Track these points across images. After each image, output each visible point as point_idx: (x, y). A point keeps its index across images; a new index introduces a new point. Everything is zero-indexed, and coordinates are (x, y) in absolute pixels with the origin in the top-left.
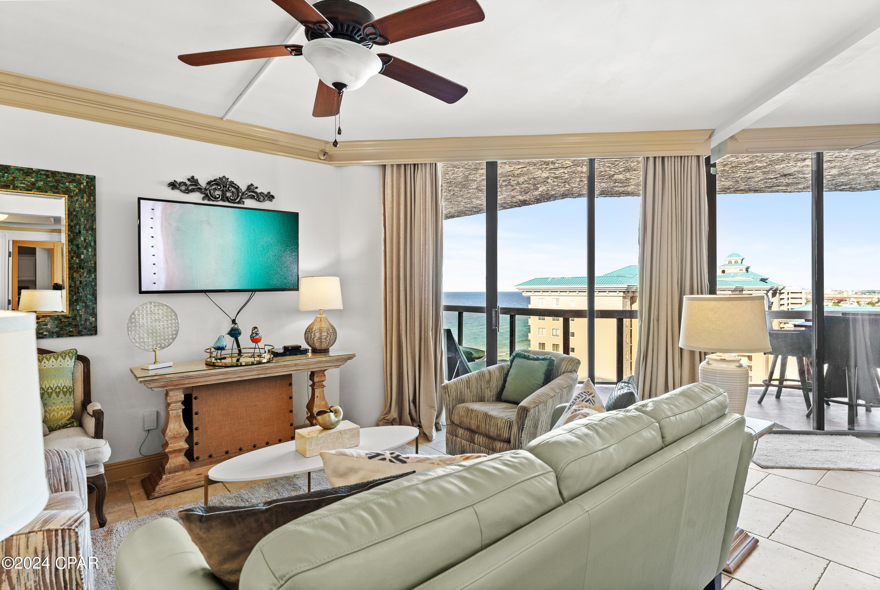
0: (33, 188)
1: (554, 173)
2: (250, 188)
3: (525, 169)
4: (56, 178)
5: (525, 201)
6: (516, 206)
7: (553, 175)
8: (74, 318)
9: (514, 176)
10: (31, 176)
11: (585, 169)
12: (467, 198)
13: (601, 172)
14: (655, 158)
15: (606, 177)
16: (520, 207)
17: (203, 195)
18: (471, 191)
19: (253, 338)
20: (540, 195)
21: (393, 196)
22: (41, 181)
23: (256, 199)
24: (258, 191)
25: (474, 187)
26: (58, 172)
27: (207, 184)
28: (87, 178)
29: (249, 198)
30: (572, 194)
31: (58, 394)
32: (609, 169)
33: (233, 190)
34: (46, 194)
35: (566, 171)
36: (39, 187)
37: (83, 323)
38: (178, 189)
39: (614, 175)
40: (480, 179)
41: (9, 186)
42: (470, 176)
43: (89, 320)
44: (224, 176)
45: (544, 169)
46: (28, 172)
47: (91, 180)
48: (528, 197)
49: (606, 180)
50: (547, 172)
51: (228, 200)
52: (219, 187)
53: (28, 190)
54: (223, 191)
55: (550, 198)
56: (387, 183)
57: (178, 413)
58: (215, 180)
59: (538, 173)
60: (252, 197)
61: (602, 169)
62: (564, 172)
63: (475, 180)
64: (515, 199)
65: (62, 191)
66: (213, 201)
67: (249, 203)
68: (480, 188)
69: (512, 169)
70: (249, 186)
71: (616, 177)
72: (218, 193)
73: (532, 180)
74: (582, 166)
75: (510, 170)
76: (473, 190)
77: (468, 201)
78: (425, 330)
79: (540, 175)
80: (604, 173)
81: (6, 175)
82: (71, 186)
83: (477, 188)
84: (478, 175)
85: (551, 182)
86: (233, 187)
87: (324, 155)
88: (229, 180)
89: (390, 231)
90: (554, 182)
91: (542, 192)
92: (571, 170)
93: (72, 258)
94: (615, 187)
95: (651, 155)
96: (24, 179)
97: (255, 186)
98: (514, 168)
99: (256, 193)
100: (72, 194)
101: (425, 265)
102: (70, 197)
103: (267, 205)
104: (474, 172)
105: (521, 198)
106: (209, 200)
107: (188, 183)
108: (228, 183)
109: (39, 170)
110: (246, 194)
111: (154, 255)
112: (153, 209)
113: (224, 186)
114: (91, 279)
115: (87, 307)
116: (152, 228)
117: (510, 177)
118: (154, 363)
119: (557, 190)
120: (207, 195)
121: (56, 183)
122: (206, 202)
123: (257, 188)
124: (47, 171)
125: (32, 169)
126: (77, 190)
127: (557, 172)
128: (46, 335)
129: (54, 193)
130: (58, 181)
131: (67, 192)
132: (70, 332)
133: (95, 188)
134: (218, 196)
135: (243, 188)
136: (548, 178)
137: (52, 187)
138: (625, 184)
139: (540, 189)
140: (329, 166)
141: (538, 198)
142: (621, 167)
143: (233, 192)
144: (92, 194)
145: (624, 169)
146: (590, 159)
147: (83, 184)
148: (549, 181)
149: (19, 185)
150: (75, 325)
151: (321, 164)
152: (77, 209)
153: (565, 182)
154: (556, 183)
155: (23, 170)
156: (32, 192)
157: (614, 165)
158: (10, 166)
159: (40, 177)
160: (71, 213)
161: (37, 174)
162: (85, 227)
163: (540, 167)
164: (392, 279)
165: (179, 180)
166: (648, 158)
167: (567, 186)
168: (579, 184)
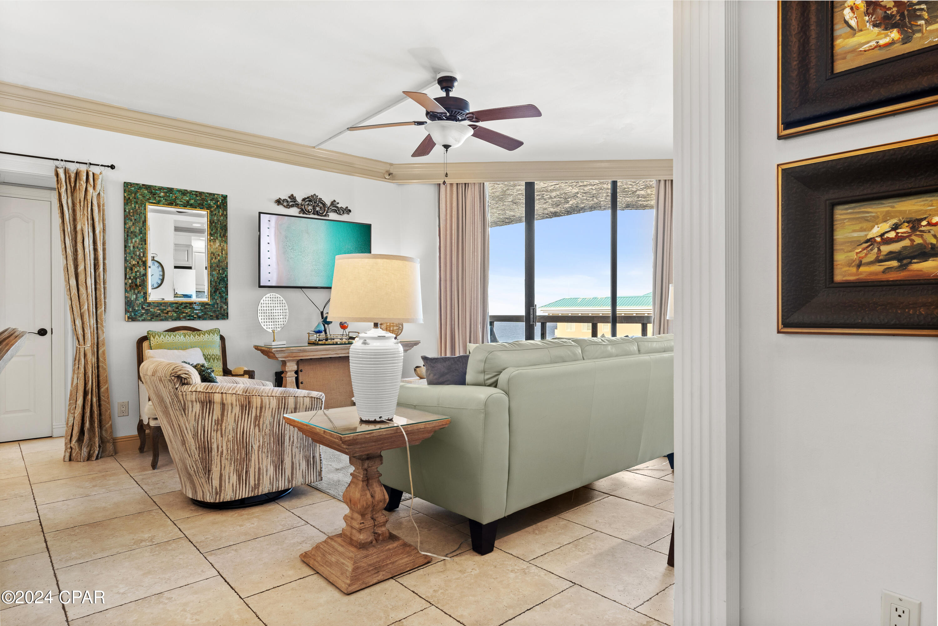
0: (188, 205)
1: (583, 189)
2: (333, 203)
3: (558, 186)
4: (202, 197)
5: (556, 212)
6: (547, 217)
7: (582, 191)
8: (213, 306)
9: (547, 191)
10: (186, 196)
11: (609, 186)
12: (501, 210)
13: (625, 188)
14: (665, 181)
15: (630, 192)
16: (551, 218)
17: (299, 210)
18: (506, 203)
19: (343, 325)
20: (571, 207)
21: (446, 210)
22: (192, 199)
23: (338, 213)
24: (339, 206)
25: (509, 200)
26: (203, 192)
27: (302, 200)
28: (222, 197)
29: (332, 212)
30: (600, 207)
31: (214, 360)
32: (631, 187)
33: (321, 205)
34: (195, 209)
35: (594, 188)
36: (192, 204)
37: (219, 309)
38: (282, 204)
39: (637, 191)
40: (516, 193)
41: (173, 204)
42: (507, 191)
43: (223, 307)
44: (315, 194)
45: (574, 186)
46: (184, 193)
47: (225, 197)
48: (559, 209)
49: (630, 196)
50: (577, 188)
51: (317, 213)
52: (311, 203)
53: (184, 207)
54: (314, 206)
55: (579, 210)
56: (442, 199)
57: (292, 380)
58: (308, 198)
59: (569, 189)
60: (335, 211)
61: (625, 186)
62: (592, 189)
63: (512, 195)
64: (546, 211)
65: (206, 207)
66: (307, 214)
67: (333, 216)
68: (515, 201)
69: (546, 185)
70: (332, 202)
71: (638, 193)
72: (310, 208)
73: (563, 195)
74: (608, 184)
75: (544, 186)
76: (508, 203)
77: (502, 212)
78: (474, 324)
79: (571, 191)
80: (627, 190)
81: (171, 195)
82: (212, 203)
83: (512, 201)
84: (515, 191)
85: (581, 196)
86: (321, 203)
87: (389, 175)
88: (318, 197)
89: (445, 240)
90: (583, 196)
91: (572, 205)
92: (598, 187)
93: (212, 259)
94: (639, 201)
95: (662, 178)
96: (182, 198)
97: (337, 202)
98: (548, 185)
99: (337, 207)
100: (212, 209)
101: (474, 269)
102: (211, 212)
103: (345, 218)
104: (512, 188)
105: (552, 210)
106: (303, 214)
107: (289, 200)
108: (318, 200)
109: (192, 191)
110: (331, 208)
111: (269, 258)
112: (269, 221)
113: (314, 202)
114: (224, 275)
115: (222, 297)
116: (268, 236)
117: (544, 192)
118: (273, 341)
119: (586, 203)
120: (302, 210)
121: (202, 200)
122: (301, 215)
123: (338, 203)
124: (197, 192)
125: (187, 190)
126: (215, 207)
127: (586, 188)
128: (195, 318)
129: (201, 208)
130: (203, 200)
131: (209, 207)
132: (211, 316)
133: (227, 205)
134: (310, 211)
135: (328, 203)
136: (578, 193)
137: (199, 204)
138: (647, 199)
139: (571, 203)
140: (392, 184)
141: (569, 210)
142: (642, 185)
143: (321, 208)
144: (225, 209)
145: (644, 186)
146: (613, 181)
147: (219, 201)
148: (579, 195)
149: (179, 203)
150: (214, 311)
151: (387, 183)
152: (215, 221)
153: (593, 197)
154: (585, 198)
155: (181, 191)
156: (187, 208)
157: (635, 184)
158: (173, 188)
159: (192, 197)
160: (211, 223)
161: (190, 194)
162: (220, 235)
163: (571, 184)
164: (446, 281)
165: (283, 198)
166: (660, 181)
167: (595, 200)
168: (606, 199)
